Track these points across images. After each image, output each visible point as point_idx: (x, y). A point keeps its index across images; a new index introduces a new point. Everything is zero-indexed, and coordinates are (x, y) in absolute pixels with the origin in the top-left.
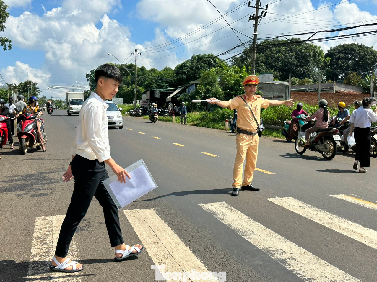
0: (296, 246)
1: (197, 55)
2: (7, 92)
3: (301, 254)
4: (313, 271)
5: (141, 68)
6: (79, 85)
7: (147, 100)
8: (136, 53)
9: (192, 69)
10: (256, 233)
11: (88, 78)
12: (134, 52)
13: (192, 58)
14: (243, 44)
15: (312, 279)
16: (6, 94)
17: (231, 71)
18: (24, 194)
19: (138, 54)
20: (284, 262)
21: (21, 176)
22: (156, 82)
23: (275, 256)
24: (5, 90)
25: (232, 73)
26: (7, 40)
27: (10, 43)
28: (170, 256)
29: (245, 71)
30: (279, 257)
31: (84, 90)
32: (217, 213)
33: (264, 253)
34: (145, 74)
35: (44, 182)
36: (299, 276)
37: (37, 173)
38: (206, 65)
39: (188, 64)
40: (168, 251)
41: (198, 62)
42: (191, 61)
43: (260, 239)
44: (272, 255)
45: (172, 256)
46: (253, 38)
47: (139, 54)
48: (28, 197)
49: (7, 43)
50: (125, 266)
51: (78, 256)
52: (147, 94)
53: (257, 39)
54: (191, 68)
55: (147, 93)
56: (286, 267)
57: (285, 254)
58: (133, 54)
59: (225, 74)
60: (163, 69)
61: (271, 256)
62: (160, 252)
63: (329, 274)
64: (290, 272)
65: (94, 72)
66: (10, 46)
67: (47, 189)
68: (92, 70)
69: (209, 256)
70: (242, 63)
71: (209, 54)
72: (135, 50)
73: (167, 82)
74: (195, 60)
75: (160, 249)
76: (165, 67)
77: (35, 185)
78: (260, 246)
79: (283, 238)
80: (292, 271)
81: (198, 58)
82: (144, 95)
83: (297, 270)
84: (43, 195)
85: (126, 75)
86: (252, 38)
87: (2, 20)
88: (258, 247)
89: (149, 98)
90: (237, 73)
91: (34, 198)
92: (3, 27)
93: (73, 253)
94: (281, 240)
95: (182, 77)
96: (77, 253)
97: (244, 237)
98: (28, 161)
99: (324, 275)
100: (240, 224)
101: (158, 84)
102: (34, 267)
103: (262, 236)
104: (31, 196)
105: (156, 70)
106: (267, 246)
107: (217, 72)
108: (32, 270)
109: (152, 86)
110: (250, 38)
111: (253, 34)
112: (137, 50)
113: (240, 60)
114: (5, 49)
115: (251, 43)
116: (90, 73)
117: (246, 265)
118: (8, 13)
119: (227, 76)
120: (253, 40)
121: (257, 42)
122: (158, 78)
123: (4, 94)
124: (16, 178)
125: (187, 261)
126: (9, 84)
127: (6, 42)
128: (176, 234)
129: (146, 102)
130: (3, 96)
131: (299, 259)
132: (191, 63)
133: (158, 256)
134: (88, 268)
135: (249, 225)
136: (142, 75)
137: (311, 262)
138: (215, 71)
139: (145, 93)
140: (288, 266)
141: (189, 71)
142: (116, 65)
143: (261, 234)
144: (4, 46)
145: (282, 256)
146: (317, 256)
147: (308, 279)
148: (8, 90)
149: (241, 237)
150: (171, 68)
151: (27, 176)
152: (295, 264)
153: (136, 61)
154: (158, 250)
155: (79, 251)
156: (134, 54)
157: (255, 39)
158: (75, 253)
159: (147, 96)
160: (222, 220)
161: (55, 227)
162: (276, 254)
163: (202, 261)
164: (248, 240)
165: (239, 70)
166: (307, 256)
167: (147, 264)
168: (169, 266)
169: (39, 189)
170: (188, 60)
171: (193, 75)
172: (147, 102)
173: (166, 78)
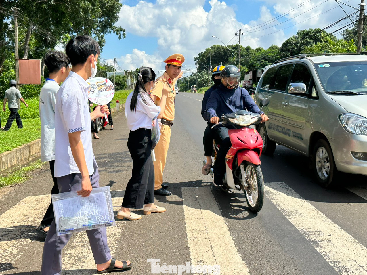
0: (338, 228)
1: (303, 30)
2: (123, 77)
3: (340, 236)
4: (343, 254)
5: (246, 48)
6: (188, 69)
7: (249, 80)
8: (240, 33)
9: (297, 46)
10: (302, 213)
11: (196, 61)
12: (238, 32)
13: (298, 34)
14: (348, 16)
15: (339, 262)
16: (123, 80)
17: (337, 45)
18: (103, 170)
19: (241, 34)
20: (317, 244)
21: (108, 154)
22: (259, 61)
23: (311, 237)
24: (122, 76)
25: (339, 47)
26: (121, 30)
27: (124, 32)
28: (205, 232)
29: (353, 45)
30: (315, 238)
31: (193, 73)
32: (271, 193)
33: (300, 234)
34: (250, 54)
35: (125, 160)
36: (325, 258)
37: (123, 152)
38: (312, 41)
39: (292, 41)
40: (205, 227)
41: (303, 38)
42: (297, 37)
43: (302, 220)
44: (308, 235)
45: (207, 232)
46: (360, 9)
47: (243, 34)
48: (105, 173)
49: (122, 33)
50: (159, 238)
51: (123, 228)
52: (249, 74)
53: (364, 10)
54: (296, 44)
55: (250, 72)
56: (316, 248)
57: (323, 236)
58: (236, 34)
59: (331, 49)
60: (269, 47)
61: (306, 237)
62: (197, 227)
63: (359, 258)
64: (318, 254)
65: (202, 55)
66: (124, 35)
67: (125, 167)
68: (200, 53)
69: (243, 234)
70: (355, 36)
71: (316, 29)
72: (239, 30)
73: (271, 60)
74: (300, 36)
75: (199, 225)
76: (271, 45)
77: (117, 162)
78: (299, 227)
79: (328, 219)
80: (321, 253)
81: (304, 33)
82: (247, 75)
83: (326, 252)
84: (119, 171)
85: (231, 56)
86: (358, 9)
87: (117, 10)
88: (296, 227)
89: (251, 78)
90: (344, 47)
91: (110, 174)
92: (117, 17)
93: (120, 224)
94: (325, 222)
95: (286, 54)
96: (123, 224)
97: (287, 217)
98: (120, 140)
99: (354, 258)
100: (290, 204)
101: (262, 63)
102: (82, 235)
103: (307, 217)
104: (108, 172)
105: (262, 49)
106: (307, 227)
107: (322, 48)
108: (79, 237)
109: (255, 66)
110: (357, 9)
111: (359, 5)
112: (240, 30)
113: (353, 32)
114: (120, 38)
115: (357, 14)
116: (198, 56)
117: (276, 244)
118: (121, 4)
119: (333, 50)
120: (359, 11)
121: (364, 13)
122: (261, 57)
123: (121, 80)
124: (103, 156)
125: (219, 238)
126: (126, 71)
127: (120, 32)
128: (221, 211)
129: (248, 82)
130: (120, 81)
131: (334, 241)
132: (296, 39)
133: (194, 231)
134: (126, 239)
135: (299, 205)
136: (248, 56)
137: (346, 245)
138: (320, 46)
139: (248, 73)
140: (319, 248)
141: (293, 48)
142: (222, 47)
143: (307, 215)
144: (119, 35)
145: (318, 237)
146: (355, 239)
147: (334, 261)
148: (124, 76)
149: (284, 217)
150: (277, 46)
151: (114, 154)
152: (327, 246)
153: (239, 41)
154: (197, 225)
155: (126, 223)
156: (238, 34)
157: (362, 10)
158: (122, 224)
159: (250, 76)
160: (273, 199)
161: (116, 201)
162: (313, 235)
163: (234, 239)
164: (290, 220)
165: (346, 43)
166: (345, 239)
167: (181, 238)
168: (199, 241)
169: (118, 166)
170: (293, 37)
171: (297, 51)
172: (250, 82)
173: (270, 56)
